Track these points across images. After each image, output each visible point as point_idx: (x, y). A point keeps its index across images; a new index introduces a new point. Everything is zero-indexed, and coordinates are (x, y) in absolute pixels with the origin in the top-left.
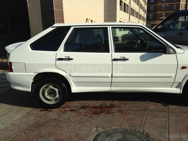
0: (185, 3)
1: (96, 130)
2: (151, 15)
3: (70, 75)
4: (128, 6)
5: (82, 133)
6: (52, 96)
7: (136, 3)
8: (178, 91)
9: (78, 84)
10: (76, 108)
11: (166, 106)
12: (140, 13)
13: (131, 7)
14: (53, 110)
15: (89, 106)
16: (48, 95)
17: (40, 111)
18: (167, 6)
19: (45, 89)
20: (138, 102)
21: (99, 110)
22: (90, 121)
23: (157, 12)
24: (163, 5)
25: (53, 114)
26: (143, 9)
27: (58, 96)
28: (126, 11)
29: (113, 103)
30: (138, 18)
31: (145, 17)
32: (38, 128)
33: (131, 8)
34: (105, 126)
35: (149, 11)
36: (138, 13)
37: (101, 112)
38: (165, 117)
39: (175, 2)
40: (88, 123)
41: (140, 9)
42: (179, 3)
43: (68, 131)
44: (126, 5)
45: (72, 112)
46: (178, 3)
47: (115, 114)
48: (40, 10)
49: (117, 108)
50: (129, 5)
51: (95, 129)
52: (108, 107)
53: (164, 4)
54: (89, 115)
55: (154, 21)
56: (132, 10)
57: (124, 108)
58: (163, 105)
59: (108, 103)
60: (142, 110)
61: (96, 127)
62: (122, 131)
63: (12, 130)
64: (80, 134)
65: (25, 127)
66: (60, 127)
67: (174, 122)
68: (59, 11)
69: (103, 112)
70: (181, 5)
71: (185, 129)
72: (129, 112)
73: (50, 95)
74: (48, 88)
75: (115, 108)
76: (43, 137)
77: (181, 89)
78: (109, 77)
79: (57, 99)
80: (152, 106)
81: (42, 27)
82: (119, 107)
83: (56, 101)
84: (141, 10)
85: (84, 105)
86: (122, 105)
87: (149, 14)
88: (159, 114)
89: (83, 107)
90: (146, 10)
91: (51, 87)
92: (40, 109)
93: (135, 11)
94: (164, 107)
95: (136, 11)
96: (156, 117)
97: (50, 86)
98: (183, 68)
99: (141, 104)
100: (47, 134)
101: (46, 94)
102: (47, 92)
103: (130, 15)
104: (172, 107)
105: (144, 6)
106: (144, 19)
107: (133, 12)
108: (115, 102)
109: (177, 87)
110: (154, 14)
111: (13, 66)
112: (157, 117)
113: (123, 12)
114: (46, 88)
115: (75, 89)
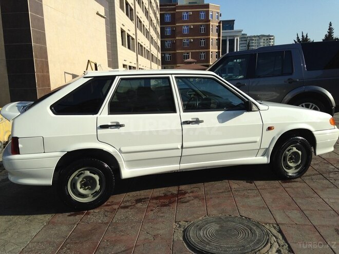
0: (217, 38)
1: (178, 226)
2: (167, 56)
3: (120, 151)
4: (133, 39)
5: (161, 232)
6: (87, 189)
7: (144, 34)
8: (265, 160)
9: (132, 163)
10: (128, 204)
11: (251, 183)
12: (152, 52)
13: (138, 41)
14: (92, 211)
15: (148, 198)
16: (81, 188)
17: (69, 216)
18: (191, 42)
19: (77, 178)
20: (213, 182)
21: (167, 201)
22: (162, 217)
23: (177, 51)
24: (185, 40)
25: (96, 216)
26: (155, 45)
27: (98, 187)
28: (131, 47)
29: (180, 189)
30: (149, 60)
31: (160, 58)
32: (86, 239)
33: (139, 43)
34: (189, 218)
35: (163, 49)
36: (149, 52)
37: (171, 203)
38: (257, 196)
39: (203, 36)
40: (160, 219)
41: (151, 45)
42: (208, 37)
43: (137, 234)
44: (130, 38)
45: (126, 210)
46: (206, 37)
47: (192, 202)
48: (3, 44)
49: (191, 194)
50: (134, 37)
51: (176, 224)
52: (177, 195)
53: (186, 38)
54: (156, 210)
55: (173, 65)
56: (140, 47)
57: (200, 193)
58: (247, 182)
59: (174, 190)
60: (225, 192)
61: (176, 222)
62: (214, 220)
63: (43, 250)
64: (159, 234)
65: (62, 242)
66: (121, 231)
67: (271, 200)
68: (41, 48)
69: (174, 202)
70: (211, 41)
71: (288, 207)
72: (208, 197)
73: (85, 186)
74: (83, 176)
75: (187, 195)
76: (104, 248)
77: (268, 157)
78: (178, 149)
79: (97, 193)
80: (235, 185)
81: (6, 75)
82: (192, 192)
83: (94, 197)
84: (152, 47)
85: (139, 198)
86: (194, 189)
87: (164, 54)
88: (248, 193)
89: (139, 201)
90: (160, 47)
91: (88, 173)
92: (68, 214)
93: (144, 48)
94: (249, 184)
95: (146, 48)
96: (246, 197)
97: (85, 171)
98: (270, 129)
99: (219, 184)
100: (109, 244)
101: (78, 186)
102: (80, 182)
103: (138, 55)
104: (258, 183)
105: (156, 40)
106: (158, 61)
107: (142, 50)
108: (183, 187)
109: (263, 155)
110: (172, 53)
111: (21, 144)
112: (248, 197)
113: (127, 49)
114: (78, 176)
115: (127, 172)
